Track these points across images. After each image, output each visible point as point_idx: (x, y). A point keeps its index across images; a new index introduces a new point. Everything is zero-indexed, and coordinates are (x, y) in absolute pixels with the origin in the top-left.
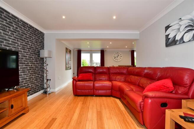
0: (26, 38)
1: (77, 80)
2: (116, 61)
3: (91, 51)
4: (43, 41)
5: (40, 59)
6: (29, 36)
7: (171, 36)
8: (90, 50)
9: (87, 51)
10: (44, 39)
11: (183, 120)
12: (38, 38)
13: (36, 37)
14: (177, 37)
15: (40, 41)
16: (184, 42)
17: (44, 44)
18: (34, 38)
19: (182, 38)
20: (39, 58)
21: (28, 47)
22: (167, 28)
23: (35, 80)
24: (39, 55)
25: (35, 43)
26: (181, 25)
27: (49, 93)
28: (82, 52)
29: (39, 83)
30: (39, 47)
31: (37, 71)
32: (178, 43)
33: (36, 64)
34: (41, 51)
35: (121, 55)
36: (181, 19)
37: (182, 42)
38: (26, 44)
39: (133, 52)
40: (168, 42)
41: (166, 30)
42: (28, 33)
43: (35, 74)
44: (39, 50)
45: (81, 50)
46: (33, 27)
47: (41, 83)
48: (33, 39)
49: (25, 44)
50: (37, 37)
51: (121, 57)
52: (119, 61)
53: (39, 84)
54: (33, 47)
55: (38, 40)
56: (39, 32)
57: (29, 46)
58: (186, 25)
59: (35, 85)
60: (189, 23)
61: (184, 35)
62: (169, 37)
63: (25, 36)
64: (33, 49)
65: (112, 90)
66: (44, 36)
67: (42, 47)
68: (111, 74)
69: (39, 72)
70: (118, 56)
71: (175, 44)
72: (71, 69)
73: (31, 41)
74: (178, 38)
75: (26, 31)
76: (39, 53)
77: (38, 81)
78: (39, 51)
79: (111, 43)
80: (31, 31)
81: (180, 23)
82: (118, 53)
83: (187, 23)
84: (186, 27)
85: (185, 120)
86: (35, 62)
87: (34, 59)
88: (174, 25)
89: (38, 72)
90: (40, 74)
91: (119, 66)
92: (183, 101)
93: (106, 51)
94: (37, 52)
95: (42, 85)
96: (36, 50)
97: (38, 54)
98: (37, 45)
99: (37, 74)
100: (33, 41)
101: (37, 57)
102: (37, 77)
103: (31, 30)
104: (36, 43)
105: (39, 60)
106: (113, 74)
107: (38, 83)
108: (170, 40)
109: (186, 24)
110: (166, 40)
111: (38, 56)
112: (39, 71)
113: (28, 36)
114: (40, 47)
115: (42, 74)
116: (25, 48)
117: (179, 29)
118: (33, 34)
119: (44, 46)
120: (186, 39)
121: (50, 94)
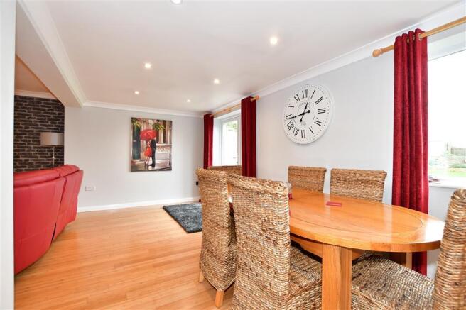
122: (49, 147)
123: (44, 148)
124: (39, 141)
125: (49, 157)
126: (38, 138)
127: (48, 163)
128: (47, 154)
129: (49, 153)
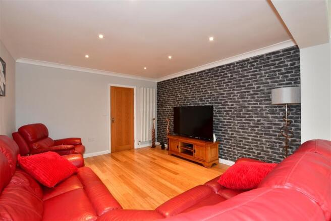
122: (280, 106)
123: (275, 107)
124: (270, 100)
125: (281, 117)
126: (269, 97)
127: (280, 125)
128: (279, 114)
129: (281, 113)
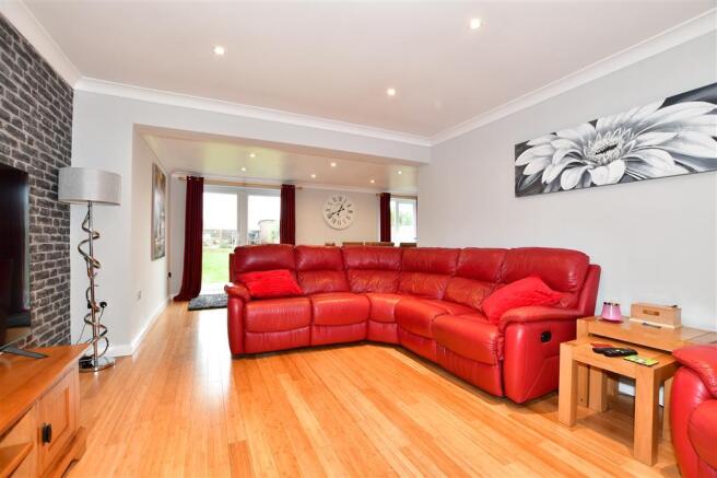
0: (11, 103)
1: (247, 297)
2: (336, 226)
3: (244, 185)
4: (67, 125)
5: (56, 209)
6: (22, 94)
7: (530, 171)
8: (240, 180)
9: (225, 186)
10: (71, 117)
11: (602, 356)
12: (52, 108)
13: (45, 104)
14: (545, 174)
15: (57, 125)
16: (561, 189)
17: (70, 139)
18: (41, 110)
19: (558, 179)
20: (52, 205)
21: (20, 150)
22: (521, 148)
23: (40, 308)
24: (56, 188)
25: (43, 132)
26: (555, 150)
27: (102, 362)
28: (205, 186)
29: (53, 324)
30: (54, 154)
31: (48, 265)
32: (547, 190)
33: (44, 234)
34: (61, 170)
35: (350, 208)
36: (555, 134)
37: (556, 188)
38: (10, 135)
39: (385, 200)
40: (521, 183)
41: (518, 154)
42: (18, 80)
43: (39, 282)
44: (54, 166)
45: (202, 179)
46: (37, 56)
47: (60, 320)
48: (34, 113)
49: (6, 133)
50: (49, 103)
51: (350, 215)
52: (343, 225)
53: (54, 328)
54: (34, 152)
55: (51, 117)
56: (57, 82)
57: (23, 146)
58: (567, 152)
59: (43, 330)
60: (573, 148)
61: (561, 173)
62: (525, 173)
63: (9, 95)
64: (37, 162)
65: (371, 322)
66: (71, 101)
67: (65, 153)
68: (350, 271)
69: (54, 273)
70: (342, 209)
71: (541, 192)
72: (163, 255)
73: (27, 118)
74: (548, 177)
75: (11, 71)
76: (56, 180)
77: (50, 313)
78: (57, 173)
79: (333, 165)
80: (28, 73)
81: (554, 143)
82: (340, 199)
83: (568, 146)
84: (567, 156)
85: (607, 355)
86: (42, 225)
87: (37, 210)
88: (539, 145)
89: (50, 270)
90: (57, 280)
91: (344, 244)
92: (580, 323)
93: (300, 188)
94: (48, 177)
95: (63, 332)
96: (43, 166)
97: (51, 183)
98: (49, 142)
99: (46, 280)
100: (35, 123)
101: (47, 199)
102: (47, 292)
103: (29, 65)
104: (47, 131)
105: (54, 214)
106: (357, 272)
107: (49, 323)
108: (527, 181)
109: (566, 149)
110: (517, 180)
111: (50, 195)
112: (51, 265)
113: (18, 96)
114: (58, 152)
115: (63, 280)
116: (8, 153)
117: (551, 157)
118: (35, 86)
119: (70, 147)
120: (566, 182)
121: (109, 366)
